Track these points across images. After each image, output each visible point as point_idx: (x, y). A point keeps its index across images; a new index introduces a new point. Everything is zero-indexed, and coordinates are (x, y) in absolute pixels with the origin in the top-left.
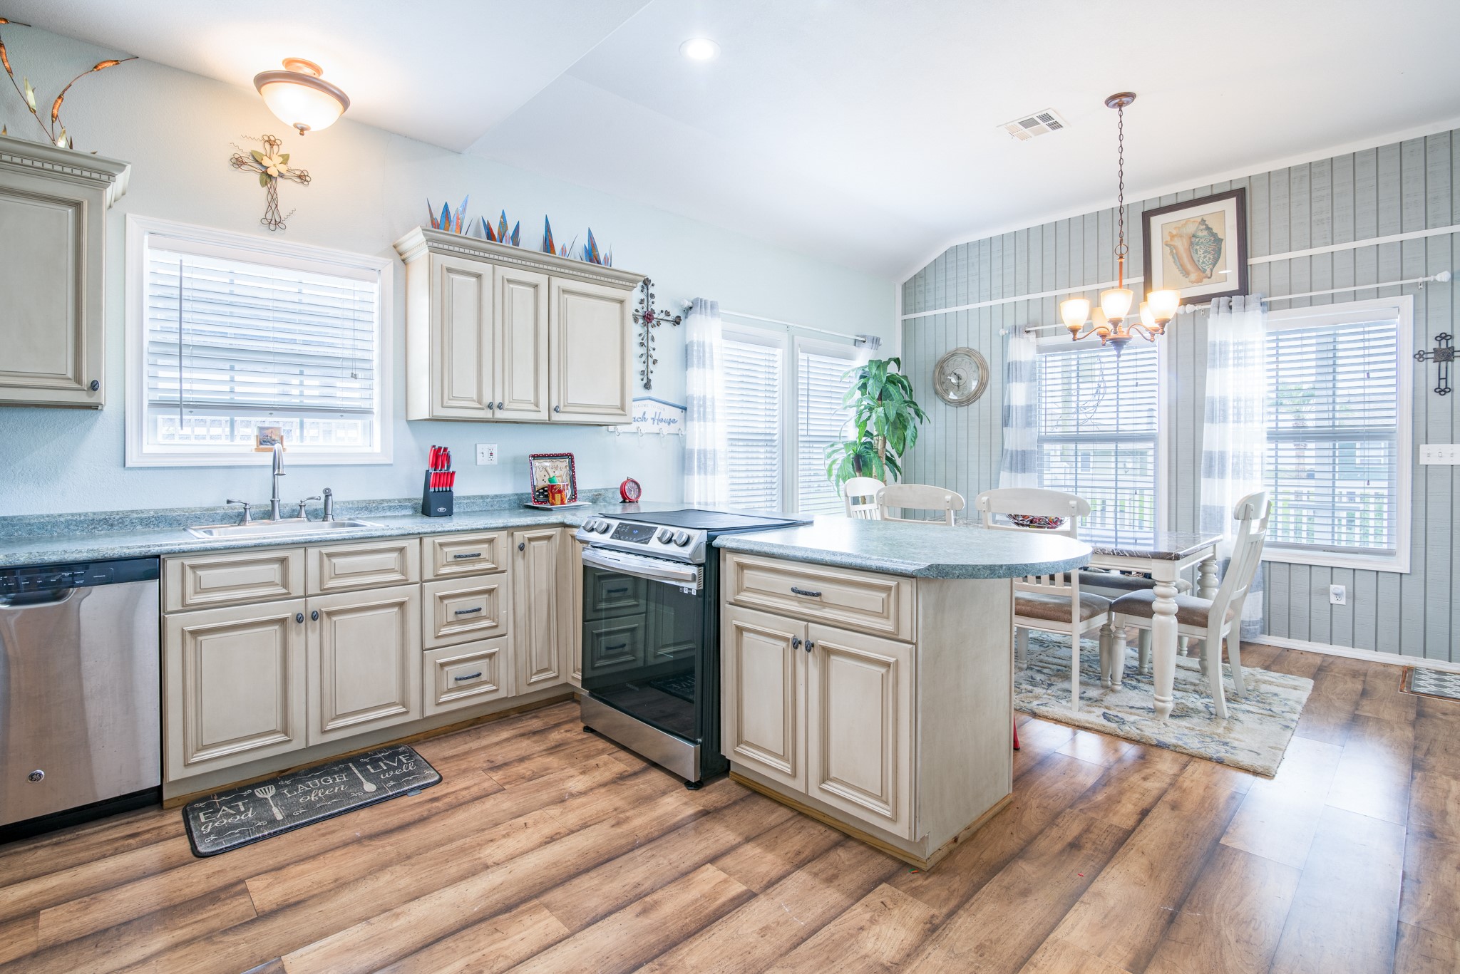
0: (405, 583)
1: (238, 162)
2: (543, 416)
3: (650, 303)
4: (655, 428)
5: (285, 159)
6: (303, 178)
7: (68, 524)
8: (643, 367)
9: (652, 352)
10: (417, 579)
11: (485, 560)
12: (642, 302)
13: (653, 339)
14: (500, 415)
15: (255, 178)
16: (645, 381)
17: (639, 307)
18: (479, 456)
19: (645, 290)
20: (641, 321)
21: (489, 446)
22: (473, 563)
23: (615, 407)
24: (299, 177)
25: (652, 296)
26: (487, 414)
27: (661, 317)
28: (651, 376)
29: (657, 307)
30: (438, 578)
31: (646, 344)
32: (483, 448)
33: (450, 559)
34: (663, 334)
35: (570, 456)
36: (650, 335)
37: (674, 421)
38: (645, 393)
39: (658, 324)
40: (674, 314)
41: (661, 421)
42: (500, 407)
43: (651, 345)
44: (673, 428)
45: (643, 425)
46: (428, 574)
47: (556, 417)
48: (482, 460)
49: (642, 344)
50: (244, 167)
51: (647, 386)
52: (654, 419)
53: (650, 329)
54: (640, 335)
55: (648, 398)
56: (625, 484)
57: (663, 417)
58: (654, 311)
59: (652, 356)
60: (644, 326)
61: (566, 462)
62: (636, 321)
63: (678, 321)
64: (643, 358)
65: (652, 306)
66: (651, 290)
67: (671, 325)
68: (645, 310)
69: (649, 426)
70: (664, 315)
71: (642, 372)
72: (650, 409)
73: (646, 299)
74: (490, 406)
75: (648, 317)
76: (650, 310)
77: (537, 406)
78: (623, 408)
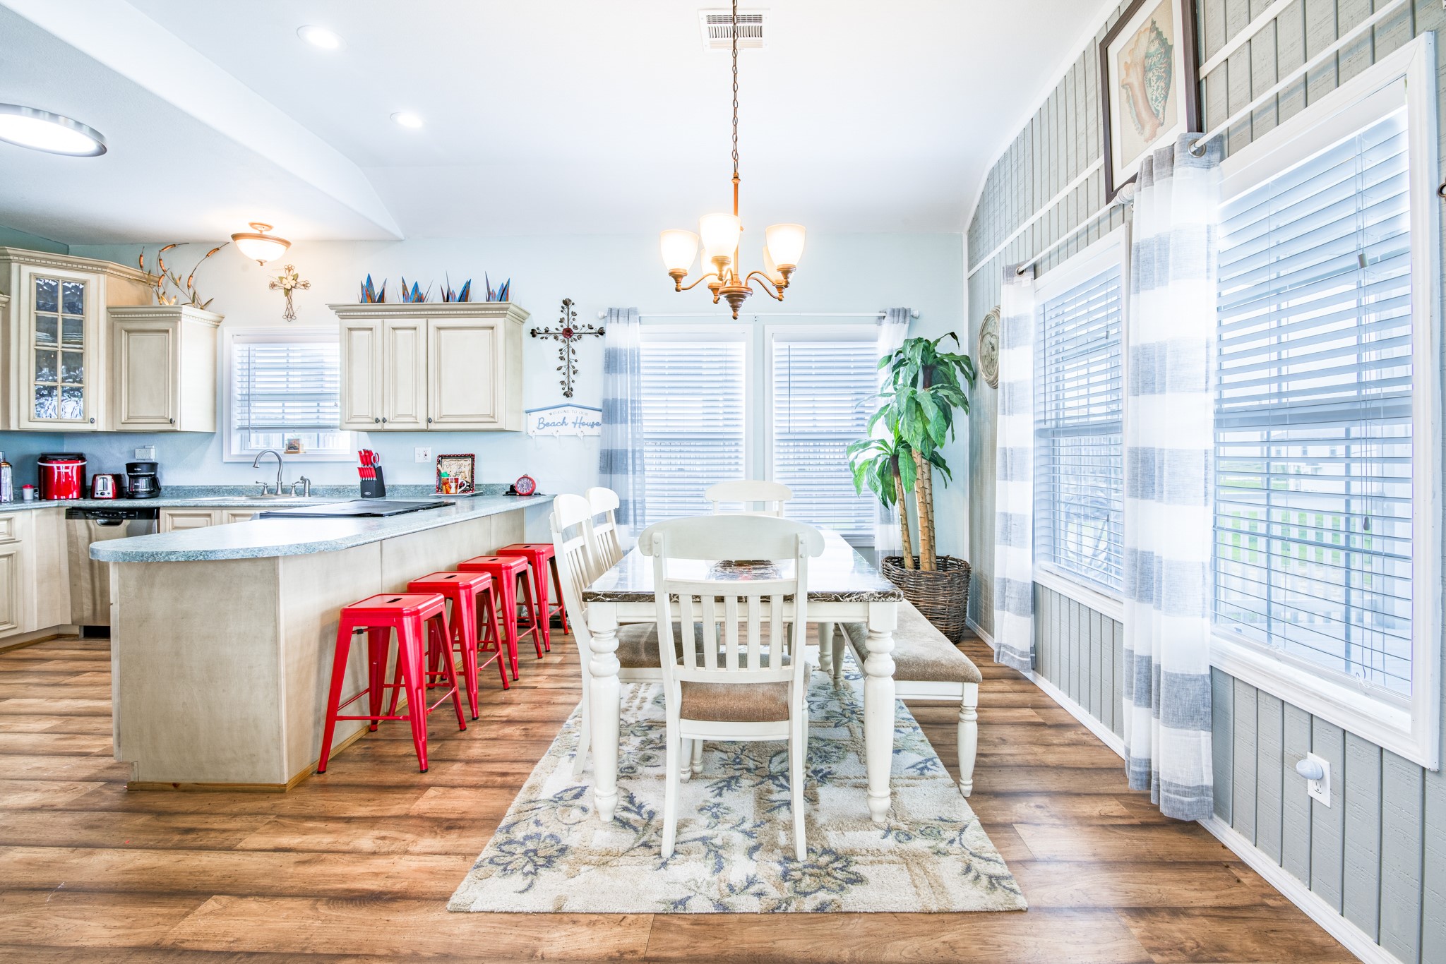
1: (273, 286)
2: (423, 426)
3: (571, 320)
4: (576, 431)
5: (295, 278)
6: (305, 286)
7: (199, 490)
8: (564, 378)
9: (574, 363)
12: (562, 320)
13: (574, 352)
14: (387, 426)
15: (282, 292)
16: (566, 389)
17: (558, 325)
18: (417, 456)
19: (566, 310)
20: (561, 337)
21: (424, 449)
23: (488, 416)
24: (304, 285)
25: (574, 314)
26: (378, 426)
27: (584, 330)
28: (572, 385)
29: (579, 321)
31: (566, 357)
32: (420, 450)
34: (583, 347)
35: (472, 456)
36: (571, 349)
37: (598, 424)
38: (565, 400)
39: (580, 337)
40: (597, 328)
41: (583, 424)
42: (384, 421)
43: (571, 355)
44: (595, 431)
45: (562, 430)
47: (432, 426)
48: (417, 459)
49: (562, 358)
50: (275, 288)
51: (568, 394)
52: (574, 423)
53: (570, 343)
54: (561, 350)
55: (568, 405)
56: (519, 480)
57: (585, 420)
58: (576, 327)
59: (573, 367)
60: (564, 341)
61: (469, 461)
62: (556, 338)
63: (601, 333)
64: (564, 370)
65: (574, 323)
66: (572, 308)
67: (593, 337)
68: (565, 327)
69: (569, 430)
70: (586, 329)
71: (562, 383)
72: (572, 414)
73: (566, 319)
74: (377, 421)
75: (568, 333)
76: (571, 327)
77: (416, 418)
78: (493, 417)
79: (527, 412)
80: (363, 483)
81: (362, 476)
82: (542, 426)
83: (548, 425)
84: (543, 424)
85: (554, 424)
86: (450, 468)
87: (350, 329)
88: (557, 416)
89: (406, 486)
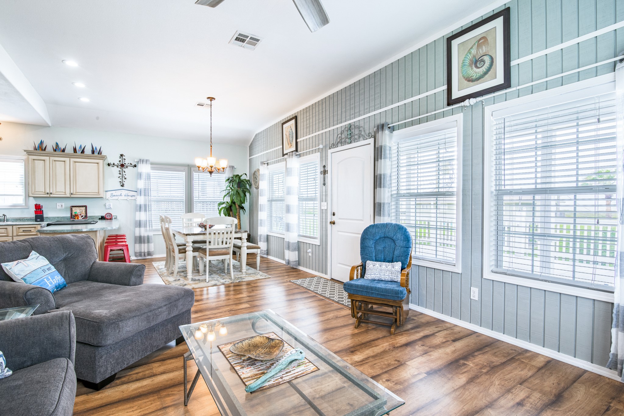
0: (7, 236)
2: (68, 196)
3: (123, 161)
4: (126, 198)
8: (121, 180)
9: (124, 176)
10: (11, 235)
11: (33, 232)
12: (120, 161)
13: (125, 172)
14: (51, 196)
16: (122, 184)
17: (119, 163)
18: (58, 206)
19: (122, 158)
20: (120, 167)
21: (61, 204)
22: (30, 232)
23: (97, 193)
26: (48, 196)
27: (128, 165)
28: (124, 183)
29: (127, 162)
30: (18, 236)
31: (122, 173)
32: (59, 204)
33: (22, 231)
34: (129, 171)
35: (86, 207)
36: (123, 171)
37: (134, 196)
38: (121, 188)
39: (127, 167)
40: (133, 164)
41: (128, 196)
42: (51, 194)
43: (124, 173)
44: (133, 198)
45: (120, 198)
46: (15, 234)
47: (73, 196)
48: (58, 207)
49: (120, 174)
51: (122, 186)
52: (125, 196)
53: (123, 169)
54: (119, 171)
55: (123, 189)
56: (106, 214)
57: (129, 194)
58: (125, 164)
59: (124, 177)
60: (121, 168)
61: (84, 208)
62: (118, 167)
63: (135, 166)
64: (121, 178)
65: (125, 162)
66: (124, 157)
67: (132, 167)
68: (121, 163)
69: (123, 197)
70: (129, 165)
71: (120, 182)
72: (124, 192)
73: (121, 160)
74: (48, 194)
75: (122, 166)
76: (123, 163)
77: (65, 193)
78: (99, 193)
79: (106, 191)
80: (36, 216)
81: (36, 214)
82: (112, 196)
83: (114, 196)
84: (112, 195)
85: (117, 195)
86: (77, 211)
87: (34, 160)
88: (118, 193)
89: (53, 217)
